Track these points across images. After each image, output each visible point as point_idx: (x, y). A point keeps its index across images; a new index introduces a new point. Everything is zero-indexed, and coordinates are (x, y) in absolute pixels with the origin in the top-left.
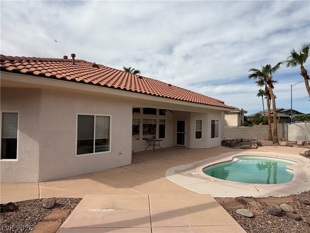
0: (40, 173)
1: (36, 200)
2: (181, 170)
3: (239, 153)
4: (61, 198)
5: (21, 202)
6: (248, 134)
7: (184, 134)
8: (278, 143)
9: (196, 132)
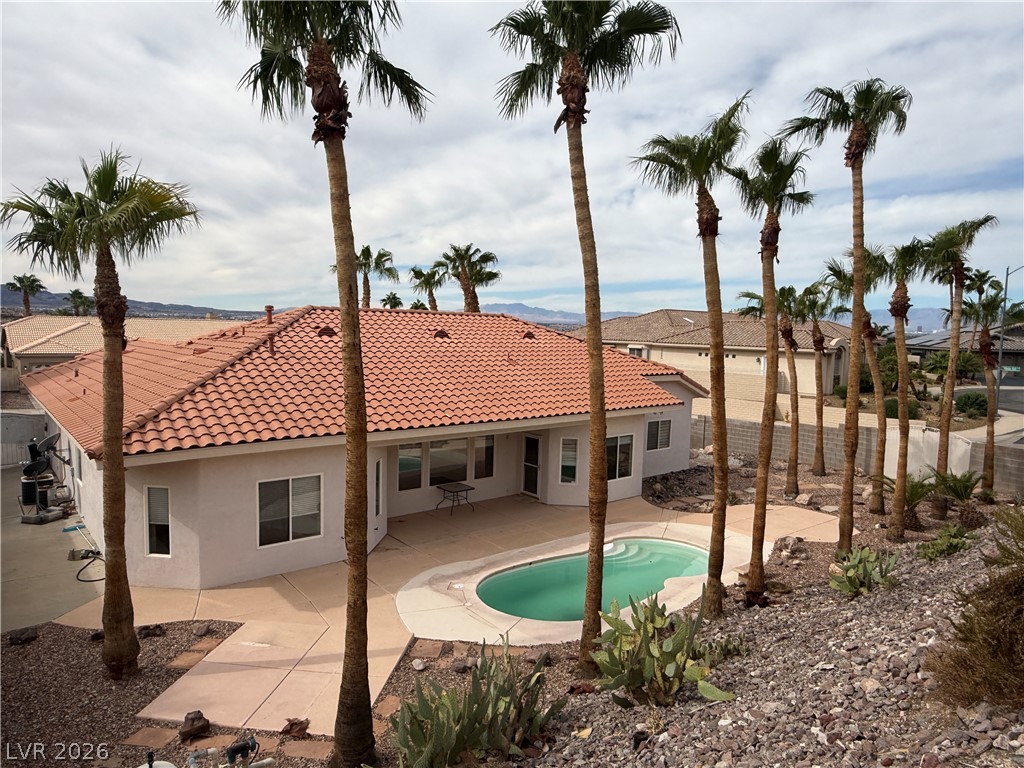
0: (201, 577)
1: (189, 621)
2: (443, 576)
3: (650, 525)
4: (219, 621)
5: (171, 624)
6: (780, 446)
7: (536, 470)
8: (798, 493)
9: (563, 466)
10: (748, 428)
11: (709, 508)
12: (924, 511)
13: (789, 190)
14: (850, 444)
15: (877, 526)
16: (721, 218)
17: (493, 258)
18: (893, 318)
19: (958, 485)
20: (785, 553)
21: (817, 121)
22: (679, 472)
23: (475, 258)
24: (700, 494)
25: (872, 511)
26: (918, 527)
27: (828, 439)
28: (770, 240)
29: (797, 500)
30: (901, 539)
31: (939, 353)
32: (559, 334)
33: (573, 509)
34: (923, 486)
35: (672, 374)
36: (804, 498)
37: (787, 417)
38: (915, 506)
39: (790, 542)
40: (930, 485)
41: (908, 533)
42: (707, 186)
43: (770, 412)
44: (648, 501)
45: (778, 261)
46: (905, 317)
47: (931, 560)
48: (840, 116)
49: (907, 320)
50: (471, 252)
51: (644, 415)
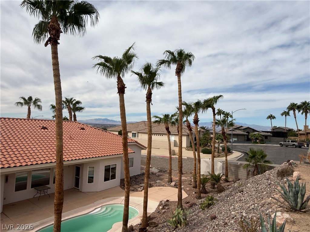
7: (79, 178)
8: (172, 182)
9: (88, 177)
10: (161, 159)
11: (141, 190)
12: (208, 186)
13: (155, 81)
14: (180, 167)
15: (194, 193)
16: (126, 87)
17: (80, 102)
18: (194, 124)
19: (216, 178)
20: (161, 207)
21: (167, 61)
22: (137, 175)
23: (74, 102)
24: (140, 184)
25: (194, 187)
26: (206, 192)
27: (184, 162)
28: (149, 97)
29: (171, 184)
30: (200, 198)
31: (218, 135)
32: (95, 128)
33: (92, 193)
34: (207, 179)
35: (133, 142)
36: (173, 184)
37: (177, 154)
38: (205, 185)
39: (163, 202)
40: (208, 178)
41: (202, 195)
42: (121, 75)
43: (149, 158)
44: (121, 188)
45: (152, 104)
46: (198, 124)
47: (203, 210)
48: (174, 60)
49: (198, 125)
50: (73, 100)
51: (121, 157)
